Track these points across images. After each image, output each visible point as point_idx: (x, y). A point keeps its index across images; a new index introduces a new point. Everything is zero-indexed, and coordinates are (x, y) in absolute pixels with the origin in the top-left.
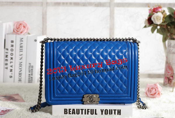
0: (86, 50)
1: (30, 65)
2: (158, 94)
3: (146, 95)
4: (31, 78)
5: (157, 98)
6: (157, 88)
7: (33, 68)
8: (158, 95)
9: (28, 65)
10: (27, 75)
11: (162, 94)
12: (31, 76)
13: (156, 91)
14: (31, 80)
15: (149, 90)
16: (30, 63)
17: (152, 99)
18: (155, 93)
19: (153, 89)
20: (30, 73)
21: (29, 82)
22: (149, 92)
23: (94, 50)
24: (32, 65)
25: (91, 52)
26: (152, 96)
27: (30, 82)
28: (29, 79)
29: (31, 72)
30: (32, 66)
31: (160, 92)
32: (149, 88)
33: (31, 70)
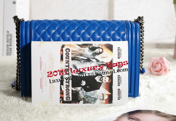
0: (73, 31)
1: (8, 33)
2: (165, 70)
3: (149, 71)
4: (9, 50)
5: (163, 76)
6: (163, 63)
7: (11, 37)
8: (164, 72)
9: (6, 34)
10: (5, 47)
11: (169, 70)
12: (10, 47)
13: (161, 66)
14: (10, 52)
15: (154, 66)
16: (9, 30)
17: (157, 77)
18: (161, 70)
19: (158, 64)
20: (8, 44)
21: (7, 55)
22: (153, 68)
23: (83, 31)
24: (10, 33)
25: (79, 34)
26: (156, 73)
27: (9, 54)
28: (7, 50)
29: (9, 42)
30: (11, 35)
31: (167, 68)
32: (153, 63)
33: (9, 40)
